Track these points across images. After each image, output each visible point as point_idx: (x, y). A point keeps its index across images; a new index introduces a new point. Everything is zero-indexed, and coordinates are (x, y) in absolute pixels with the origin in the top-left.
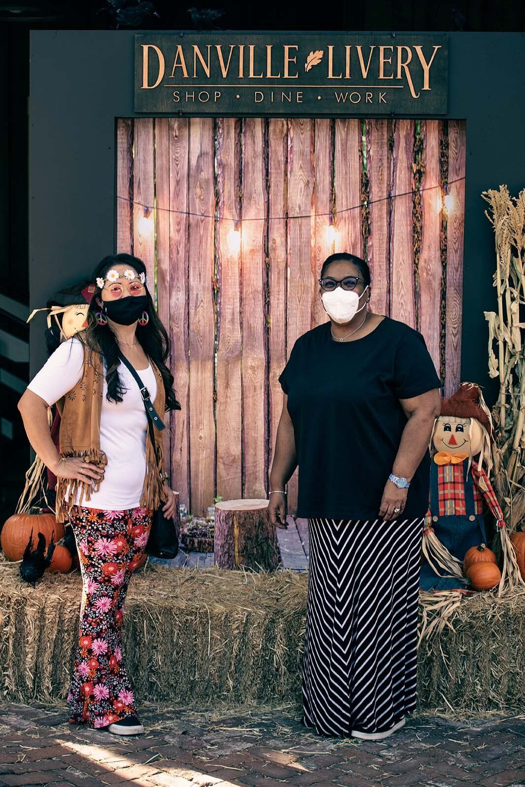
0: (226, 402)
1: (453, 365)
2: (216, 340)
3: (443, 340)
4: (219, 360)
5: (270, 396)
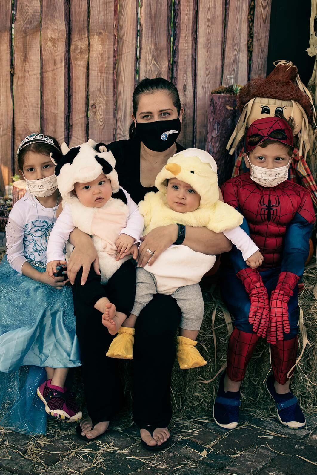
0: (24, 77)
1: (261, 39)
2: (13, 9)
3: (252, 13)
4: (16, 31)
5: (71, 70)
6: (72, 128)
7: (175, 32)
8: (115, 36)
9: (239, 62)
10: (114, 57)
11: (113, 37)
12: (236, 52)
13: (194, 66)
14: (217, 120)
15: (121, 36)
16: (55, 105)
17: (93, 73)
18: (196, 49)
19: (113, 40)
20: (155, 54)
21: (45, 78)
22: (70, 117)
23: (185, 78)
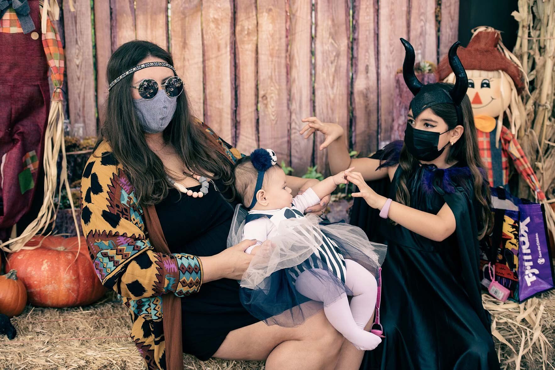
1: (450, 5)
4: (173, 13)
5: (237, 56)
6: (240, 125)
7: (355, 4)
8: (286, 12)
9: (426, 34)
10: (287, 37)
11: (284, 14)
12: (422, 23)
13: (376, 42)
14: (404, 104)
15: (294, 12)
16: (220, 99)
17: (263, 58)
18: (378, 23)
19: (284, 17)
20: (332, 31)
21: (208, 67)
22: (237, 112)
23: (367, 57)
